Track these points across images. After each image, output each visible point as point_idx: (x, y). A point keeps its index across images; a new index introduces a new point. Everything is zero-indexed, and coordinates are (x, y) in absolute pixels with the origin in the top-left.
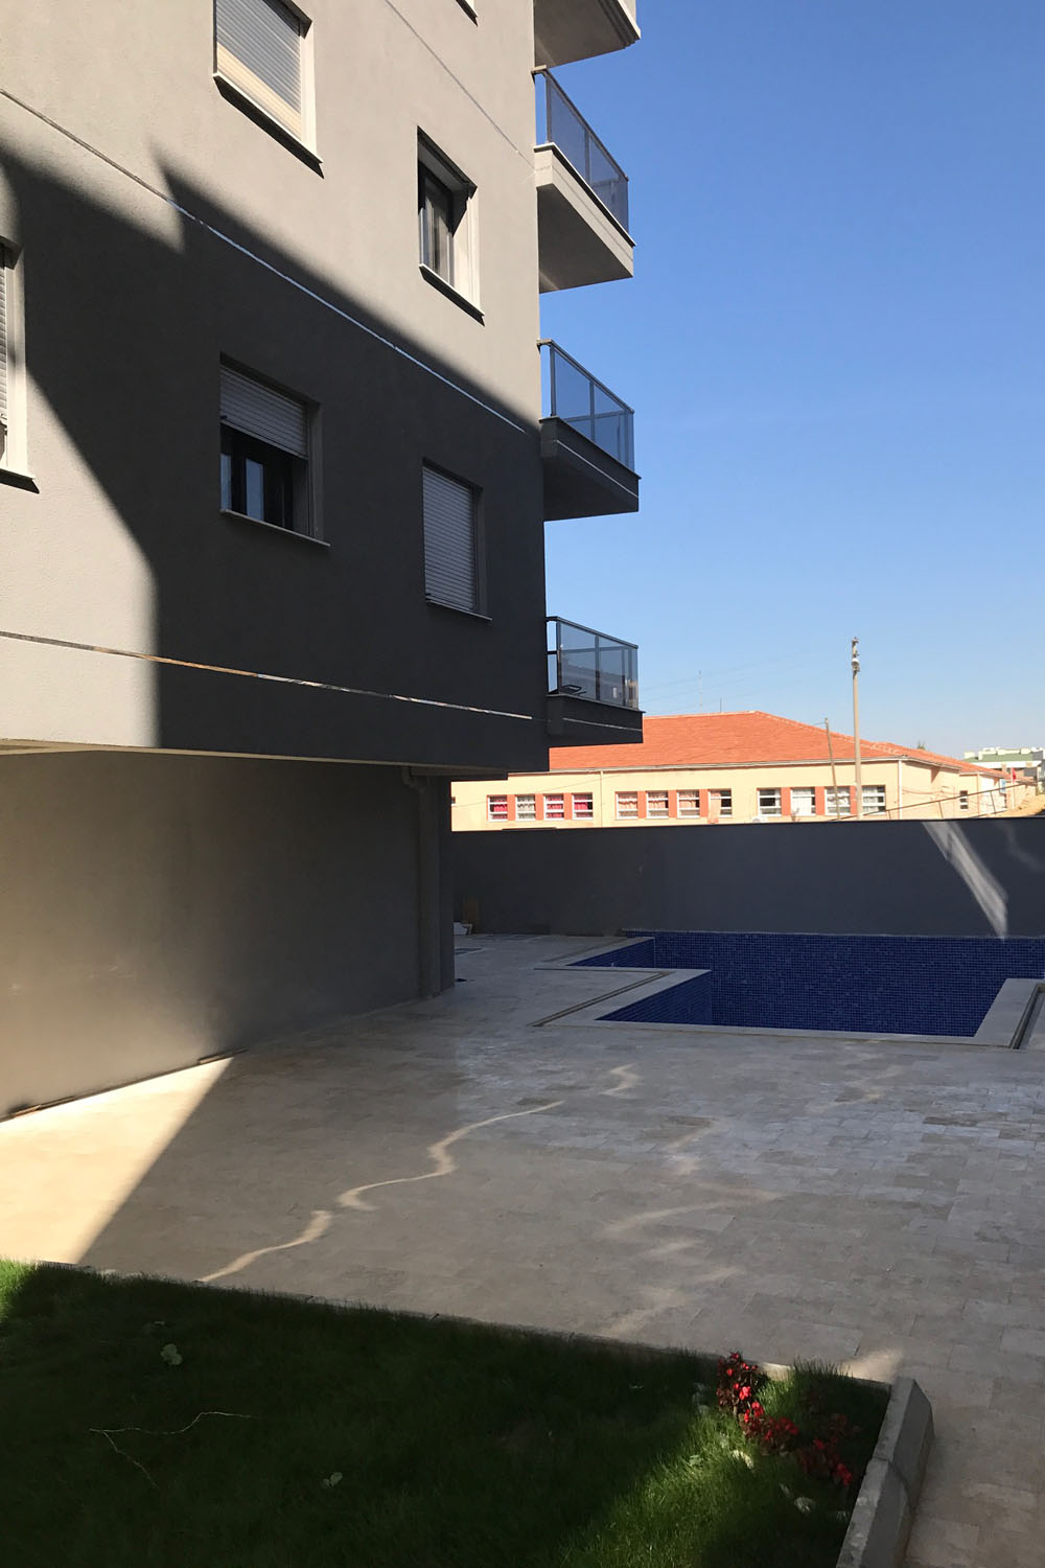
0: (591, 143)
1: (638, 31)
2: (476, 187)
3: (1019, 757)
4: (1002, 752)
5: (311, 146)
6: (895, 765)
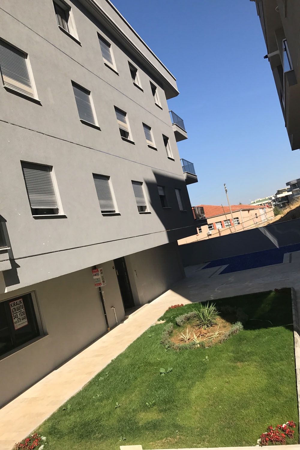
0: (178, 119)
1: (179, 92)
2: (168, 138)
3: (266, 200)
4: (261, 200)
5: (155, 147)
6: (240, 212)
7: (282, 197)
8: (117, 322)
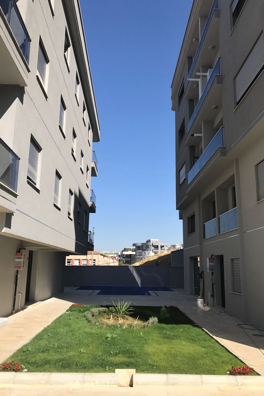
2: (89, 170)
3: (112, 254)
6: (98, 255)
7: (127, 255)
8: (19, 308)
